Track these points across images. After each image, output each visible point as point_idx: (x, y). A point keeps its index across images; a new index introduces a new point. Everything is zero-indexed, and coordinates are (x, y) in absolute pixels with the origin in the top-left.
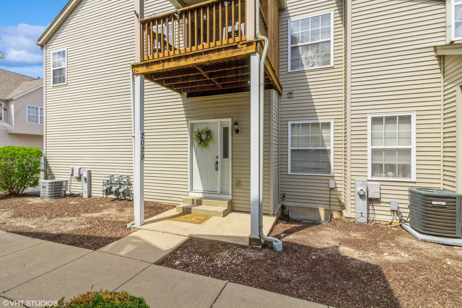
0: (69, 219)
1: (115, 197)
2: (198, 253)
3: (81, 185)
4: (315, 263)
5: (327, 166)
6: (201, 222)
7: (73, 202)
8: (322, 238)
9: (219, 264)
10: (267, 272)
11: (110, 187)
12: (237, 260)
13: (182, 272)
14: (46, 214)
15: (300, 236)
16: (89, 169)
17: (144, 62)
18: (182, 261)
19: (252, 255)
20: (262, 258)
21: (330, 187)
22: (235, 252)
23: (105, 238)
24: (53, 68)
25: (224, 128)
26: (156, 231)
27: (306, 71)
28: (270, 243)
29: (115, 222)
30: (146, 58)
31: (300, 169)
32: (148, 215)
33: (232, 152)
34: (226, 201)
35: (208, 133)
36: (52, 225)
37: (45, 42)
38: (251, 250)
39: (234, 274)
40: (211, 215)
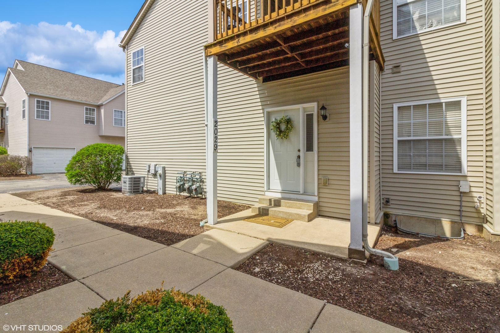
0: (145, 213)
1: (188, 195)
2: (282, 261)
3: (157, 182)
4: (459, 294)
5: (455, 162)
6: (281, 226)
7: (149, 198)
8: (460, 260)
9: (310, 277)
10: (381, 297)
11: (182, 184)
12: (334, 276)
13: (265, 281)
14: (126, 207)
15: (421, 253)
16: (164, 166)
17: (217, 41)
18: (262, 268)
19: (354, 271)
20: (369, 277)
21: (461, 190)
22: (330, 265)
23: (178, 234)
24: (133, 67)
25: (308, 115)
26: (231, 231)
27: (419, 35)
28: (377, 259)
29: (187, 219)
30: (219, 36)
31: (412, 166)
32: (221, 214)
33: (318, 143)
34: (311, 203)
35: (288, 121)
36: (130, 217)
37: (127, 43)
38: (351, 265)
39: (333, 294)
40: (293, 218)
